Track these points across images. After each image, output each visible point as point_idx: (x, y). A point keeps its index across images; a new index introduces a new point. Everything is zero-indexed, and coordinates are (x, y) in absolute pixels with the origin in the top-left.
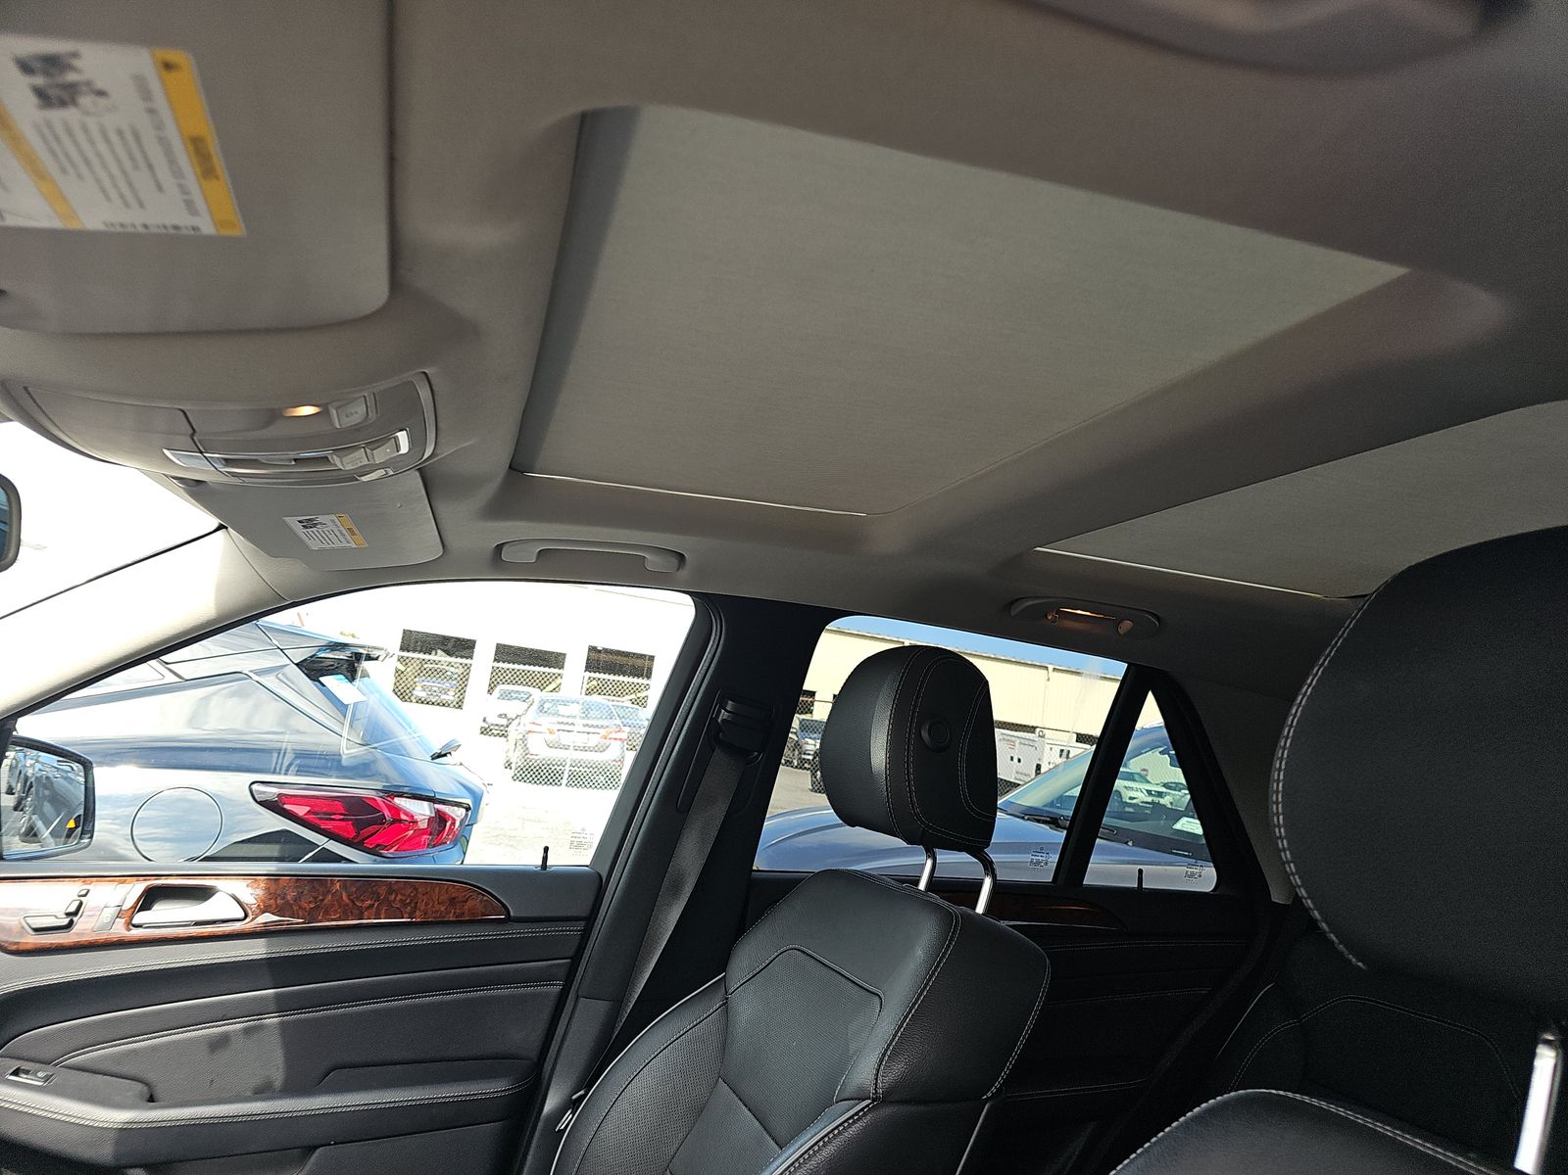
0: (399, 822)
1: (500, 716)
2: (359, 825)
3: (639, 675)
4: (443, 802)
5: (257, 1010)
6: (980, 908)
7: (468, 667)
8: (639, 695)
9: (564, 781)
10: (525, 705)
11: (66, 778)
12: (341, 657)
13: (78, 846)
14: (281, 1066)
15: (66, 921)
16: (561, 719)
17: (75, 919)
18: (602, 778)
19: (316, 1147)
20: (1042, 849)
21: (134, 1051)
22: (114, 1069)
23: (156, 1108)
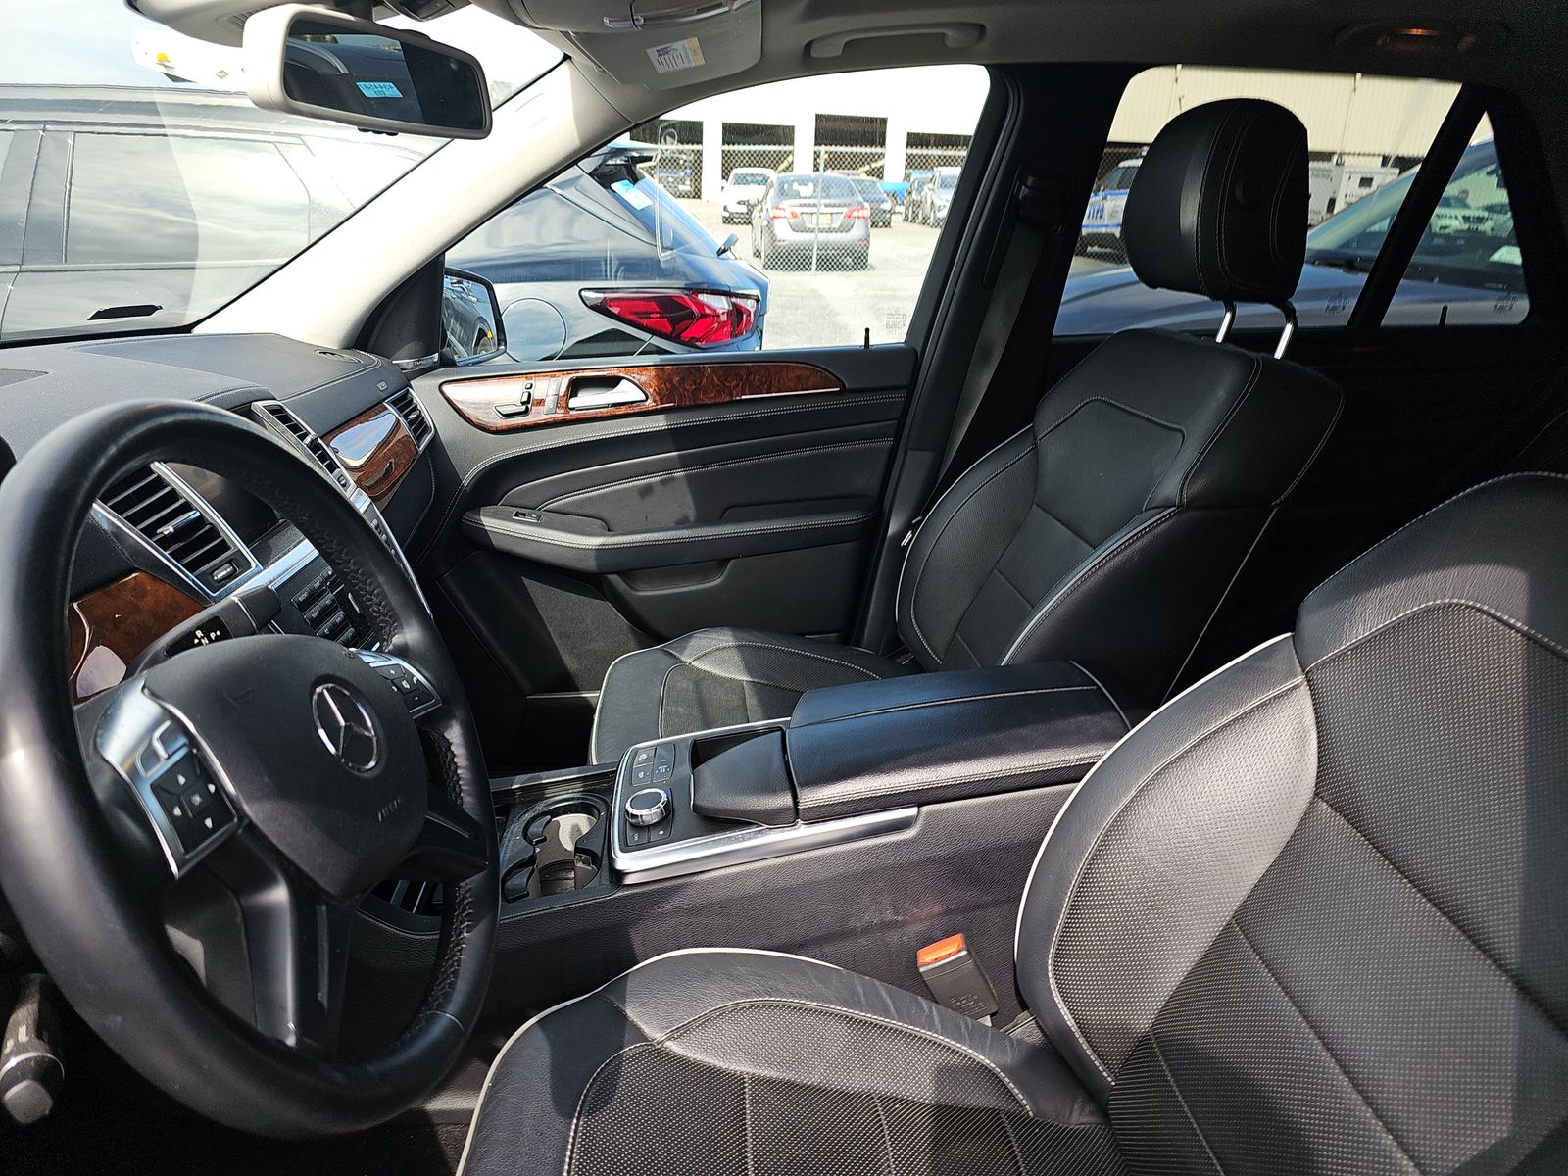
0: (707, 316)
1: (739, 203)
2: (674, 322)
3: (872, 143)
4: (737, 296)
5: (667, 467)
6: (1279, 354)
7: (699, 153)
8: (873, 165)
9: (814, 266)
10: (763, 188)
11: (461, 298)
12: (619, 162)
13: (499, 352)
14: (692, 506)
15: (524, 408)
16: (802, 201)
17: (529, 406)
18: (850, 260)
19: (729, 560)
20: (1340, 294)
21: (589, 498)
22: (579, 511)
23: (614, 536)
